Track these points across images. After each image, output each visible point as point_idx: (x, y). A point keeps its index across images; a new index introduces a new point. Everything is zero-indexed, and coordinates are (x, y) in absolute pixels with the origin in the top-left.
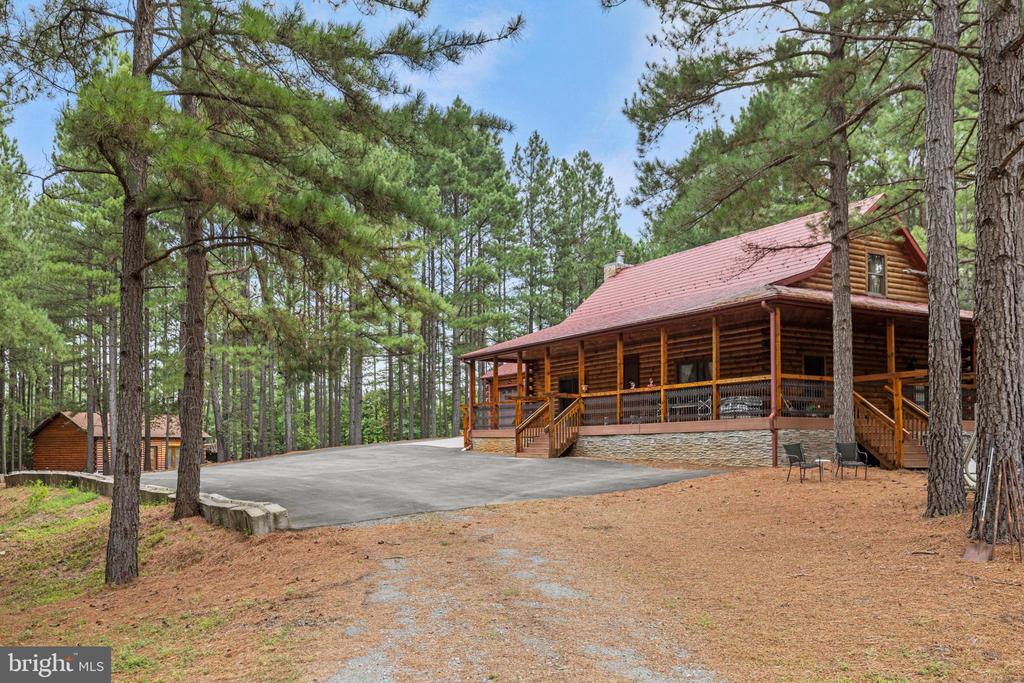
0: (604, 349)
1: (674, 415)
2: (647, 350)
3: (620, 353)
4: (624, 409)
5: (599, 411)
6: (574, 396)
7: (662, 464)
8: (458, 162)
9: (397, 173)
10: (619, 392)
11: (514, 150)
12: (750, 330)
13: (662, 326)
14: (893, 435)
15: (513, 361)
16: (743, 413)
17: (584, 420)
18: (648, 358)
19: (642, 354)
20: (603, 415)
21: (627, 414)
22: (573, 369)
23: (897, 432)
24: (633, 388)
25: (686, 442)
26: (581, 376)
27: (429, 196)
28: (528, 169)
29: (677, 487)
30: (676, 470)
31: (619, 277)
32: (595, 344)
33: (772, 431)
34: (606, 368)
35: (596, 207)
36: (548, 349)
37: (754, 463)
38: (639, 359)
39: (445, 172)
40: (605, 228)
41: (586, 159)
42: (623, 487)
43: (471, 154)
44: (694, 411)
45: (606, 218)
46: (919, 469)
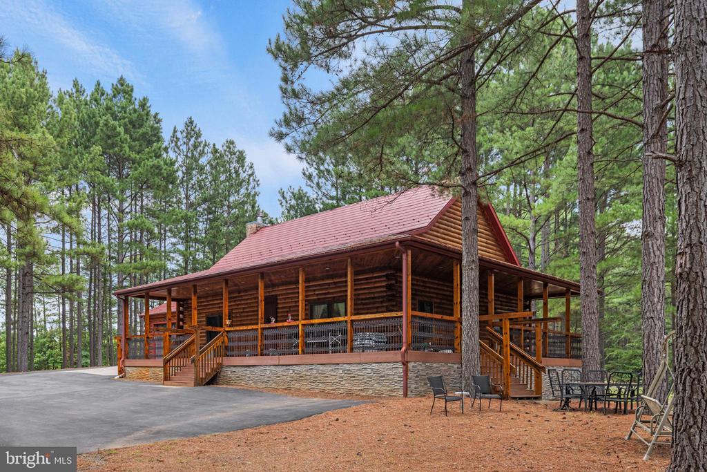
0: (246, 291)
1: (308, 349)
2: (284, 292)
3: (261, 293)
4: (265, 342)
5: (241, 344)
6: (219, 329)
7: (300, 393)
8: (121, 130)
9: (61, 131)
10: (259, 326)
11: (172, 131)
12: (375, 275)
13: (301, 266)
14: (502, 368)
15: (162, 298)
16: (370, 348)
17: (228, 351)
18: (285, 299)
19: (279, 295)
20: (245, 348)
21: (268, 347)
22: (220, 307)
23: (505, 366)
24: (273, 324)
25: (322, 373)
26: (226, 311)
27: (92, 155)
28: (184, 148)
29: (320, 420)
30: (315, 399)
31: (259, 233)
32: (239, 282)
33: (403, 364)
34: (248, 307)
35: (240, 185)
36: (195, 287)
37: (386, 393)
38: (277, 299)
39: (109, 137)
40: (246, 202)
41: (231, 146)
42: (267, 420)
43: (134, 126)
44: (326, 345)
45: (248, 195)
46: (520, 399)
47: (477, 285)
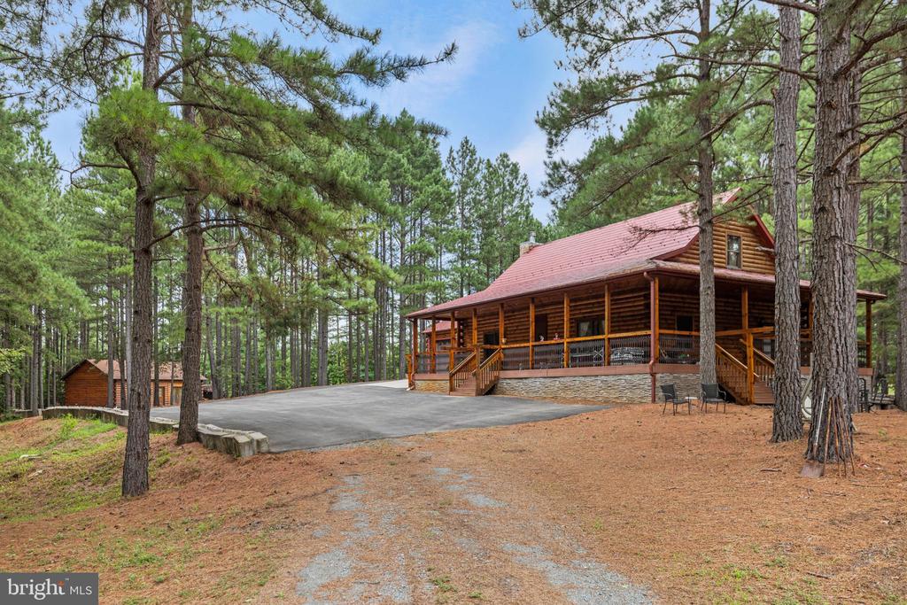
0: (520, 310)
1: (574, 362)
2: (553, 311)
3: (532, 313)
4: (536, 357)
5: (515, 359)
6: (496, 347)
7: (566, 401)
8: (404, 161)
9: (355, 170)
10: (530, 344)
11: (449, 152)
12: (634, 295)
13: (565, 292)
14: (746, 377)
15: (448, 319)
16: (629, 361)
17: (503, 366)
18: (554, 317)
19: (550, 314)
20: (519, 362)
21: (537, 362)
22: (495, 326)
23: (749, 375)
24: (542, 341)
25: (584, 383)
26: (502, 331)
27: (381, 188)
28: (460, 167)
29: (577, 419)
30: (576, 406)
31: (532, 253)
32: (513, 306)
33: (652, 375)
34: (521, 325)
35: (513, 197)
36: (475, 310)
37: (637, 400)
38: (547, 318)
39: (394, 169)
40: (520, 214)
41: (505, 160)
42: (534, 419)
43: (415, 155)
44: (590, 359)
45: (522, 206)
46: (766, 405)
47: (713, 308)
